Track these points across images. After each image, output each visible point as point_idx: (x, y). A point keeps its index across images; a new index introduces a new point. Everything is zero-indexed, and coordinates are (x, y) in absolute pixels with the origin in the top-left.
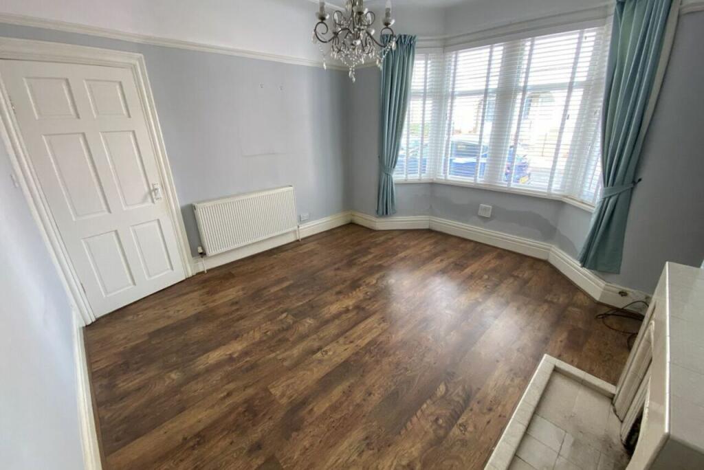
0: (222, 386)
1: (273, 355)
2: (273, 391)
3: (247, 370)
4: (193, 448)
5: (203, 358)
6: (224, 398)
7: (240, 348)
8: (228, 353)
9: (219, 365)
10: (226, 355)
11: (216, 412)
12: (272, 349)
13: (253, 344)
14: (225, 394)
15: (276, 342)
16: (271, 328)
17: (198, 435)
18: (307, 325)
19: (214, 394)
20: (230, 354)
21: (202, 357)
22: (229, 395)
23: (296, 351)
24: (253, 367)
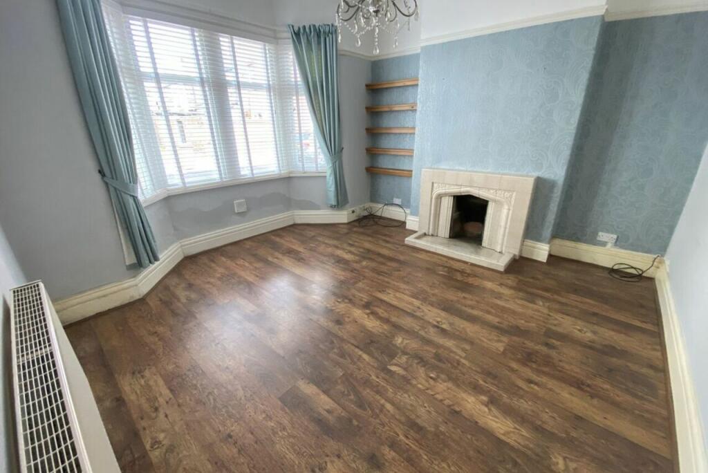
0: (527, 392)
1: (463, 361)
2: (502, 349)
3: (495, 377)
4: (589, 386)
5: (511, 440)
6: (536, 384)
7: (471, 399)
8: (486, 409)
9: (508, 411)
10: (489, 410)
11: (551, 383)
12: (456, 365)
13: (458, 386)
14: (532, 385)
15: (445, 363)
16: (423, 375)
17: (579, 388)
18: (406, 342)
19: (540, 395)
20: (486, 406)
21: (512, 443)
22: (530, 381)
23: (449, 343)
24: (488, 374)
